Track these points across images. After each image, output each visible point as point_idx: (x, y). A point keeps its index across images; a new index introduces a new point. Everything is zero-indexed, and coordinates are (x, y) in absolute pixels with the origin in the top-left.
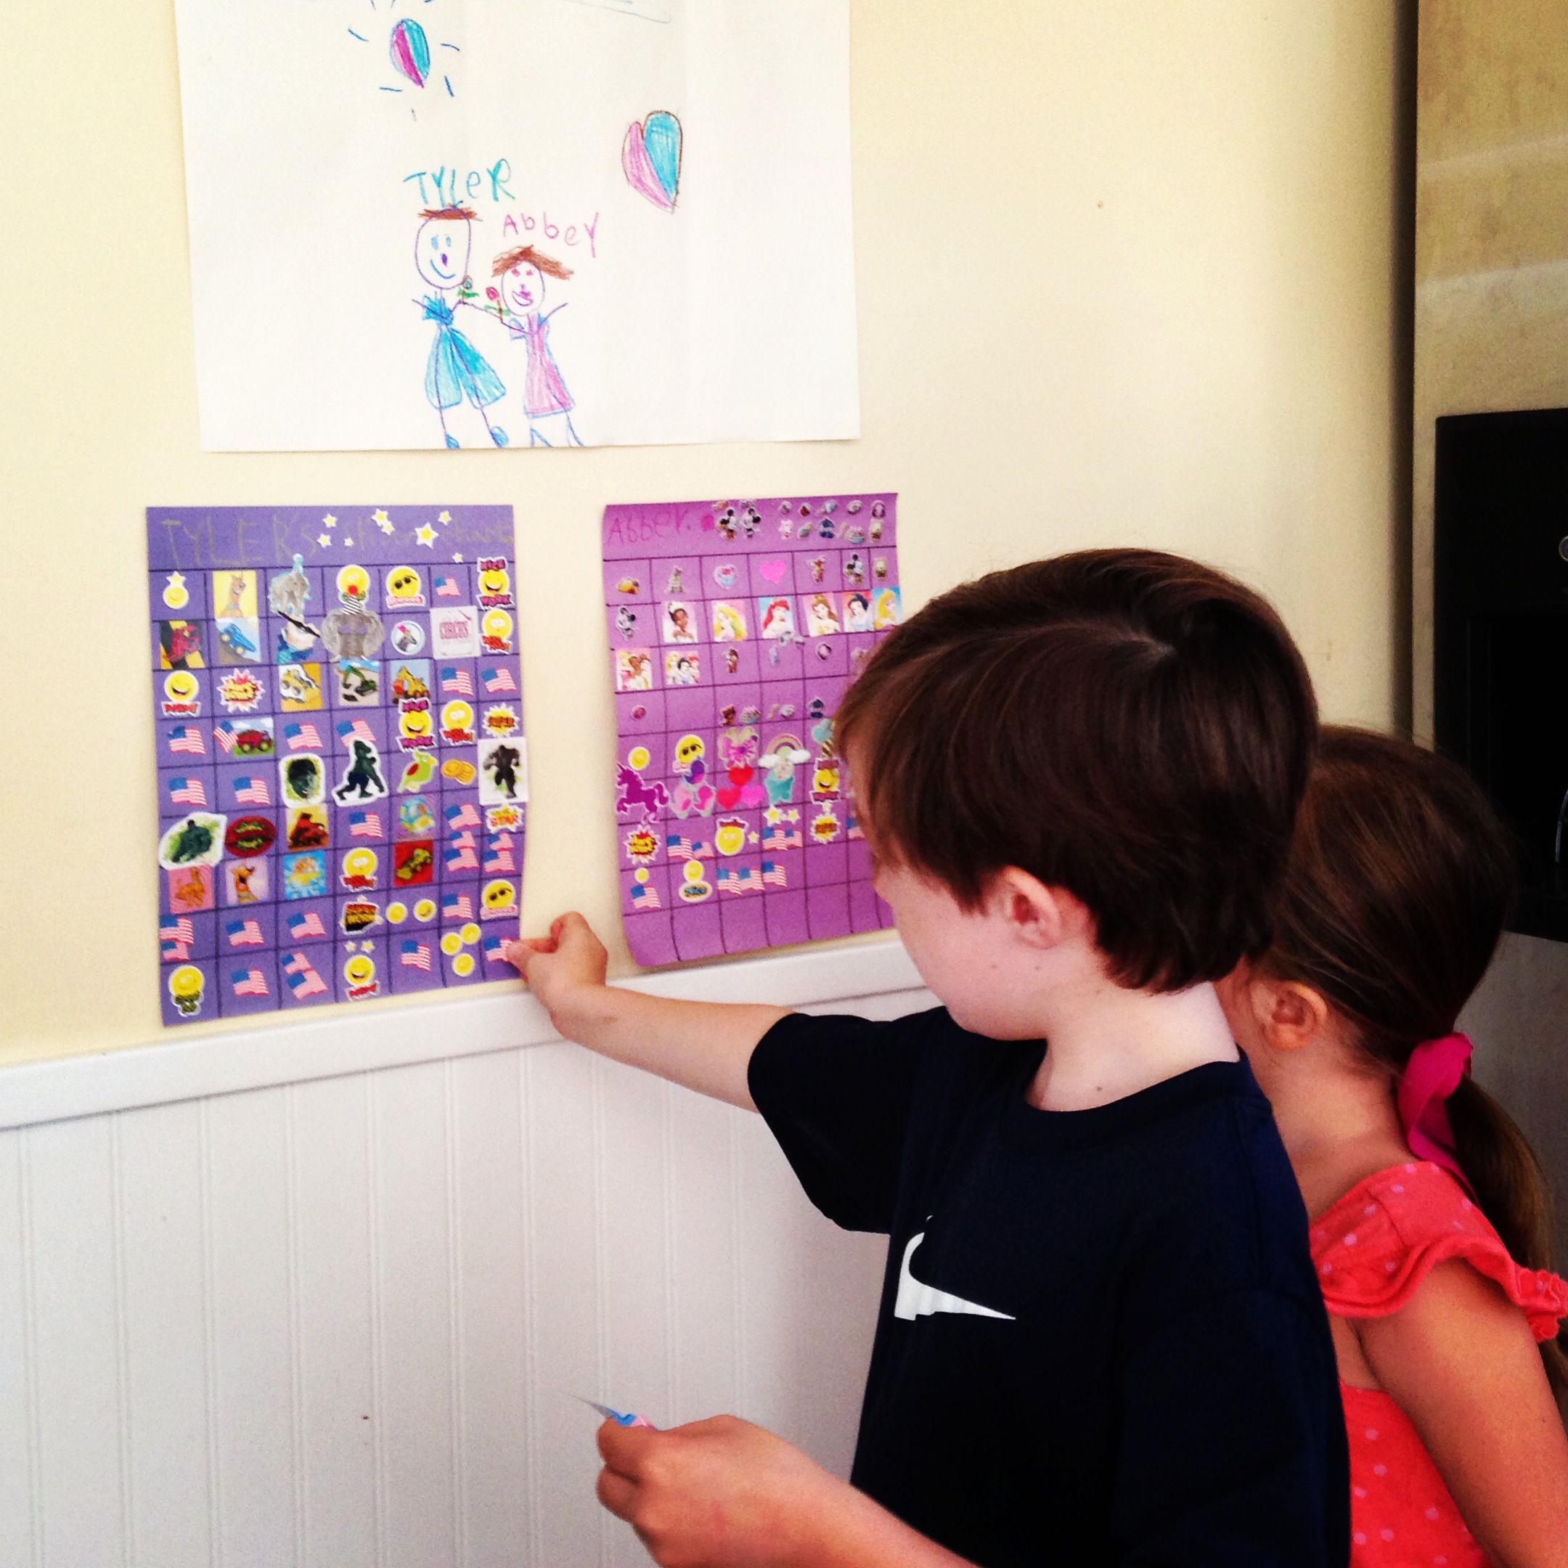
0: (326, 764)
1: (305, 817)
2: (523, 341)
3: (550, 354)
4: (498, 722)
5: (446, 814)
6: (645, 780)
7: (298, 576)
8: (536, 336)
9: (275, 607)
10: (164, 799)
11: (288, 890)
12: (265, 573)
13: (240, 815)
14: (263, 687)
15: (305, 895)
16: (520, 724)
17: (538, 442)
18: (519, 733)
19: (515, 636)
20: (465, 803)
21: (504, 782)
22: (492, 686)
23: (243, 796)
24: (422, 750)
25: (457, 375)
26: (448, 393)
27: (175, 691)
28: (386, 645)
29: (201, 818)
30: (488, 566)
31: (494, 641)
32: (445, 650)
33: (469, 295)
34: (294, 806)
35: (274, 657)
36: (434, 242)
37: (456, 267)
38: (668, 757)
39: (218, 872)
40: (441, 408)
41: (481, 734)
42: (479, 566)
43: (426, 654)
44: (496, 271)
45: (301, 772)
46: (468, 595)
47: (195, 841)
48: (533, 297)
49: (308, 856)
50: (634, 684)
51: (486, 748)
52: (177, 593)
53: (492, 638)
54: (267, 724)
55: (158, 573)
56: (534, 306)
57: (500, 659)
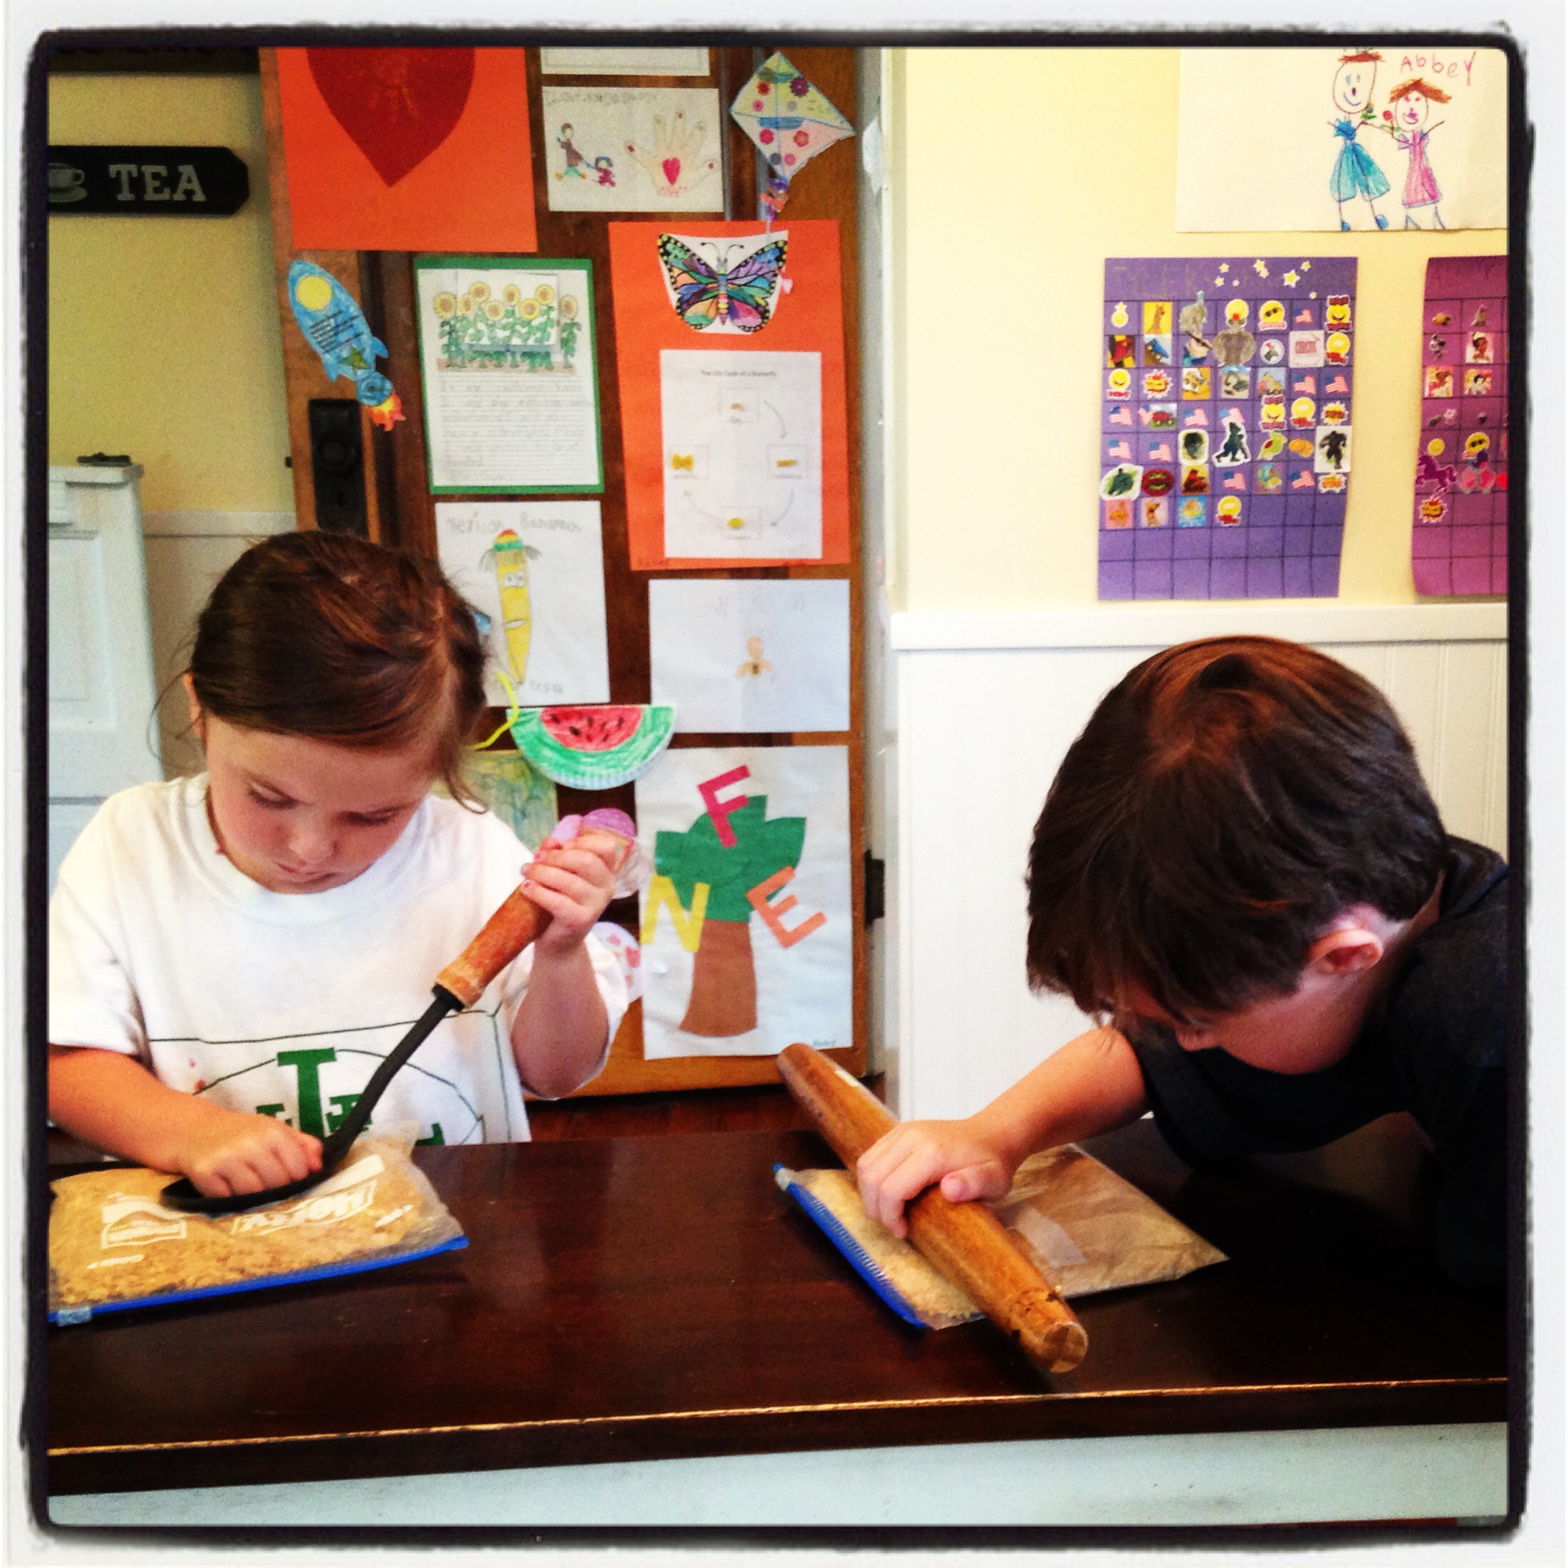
0: (1210, 438)
1: (1194, 472)
2: (1407, 151)
3: (1427, 160)
4: (1333, 414)
5: (1290, 476)
6: (1440, 463)
7: (1200, 307)
8: (1418, 147)
9: (1183, 328)
10: (1104, 453)
11: (1181, 522)
12: (1178, 304)
13: (1152, 468)
14: (1172, 381)
15: (1191, 525)
16: (1349, 416)
17: (1411, 225)
18: (1348, 423)
19: (1351, 353)
20: (1304, 470)
21: (1333, 457)
22: (1330, 388)
23: (1154, 455)
24: (1277, 431)
25: (1354, 178)
26: (1346, 191)
27: (1116, 383)
28: (1256, 356)
29: (1128, 468)
30: (1334, 302)
31: (1335, 356)
32: (1297, 361)
33: (1370, 118)
34: (1187, 464)
35: (1180, 362)
36: (1348, 79)
37: (1362, 97)
38: (1459, 446)
39: (1136, 504)
40: (1340, 201)
41: (1319, 422)
42: (1328, 302)
43: (1284, 363)
44: (1393, 99)
45: (1193, 441)
46: (1318, 323)
47: (1122, 483)
48: (1418, 117)
49: (1196, 499)
50: (1438, 393)
51: (1322, 433)
52: (1121, 316)
53: (1333, 354)
54: (1172, 408)
55: (1110, 302)
56: (1419, 123)
57: (1338, 369)
